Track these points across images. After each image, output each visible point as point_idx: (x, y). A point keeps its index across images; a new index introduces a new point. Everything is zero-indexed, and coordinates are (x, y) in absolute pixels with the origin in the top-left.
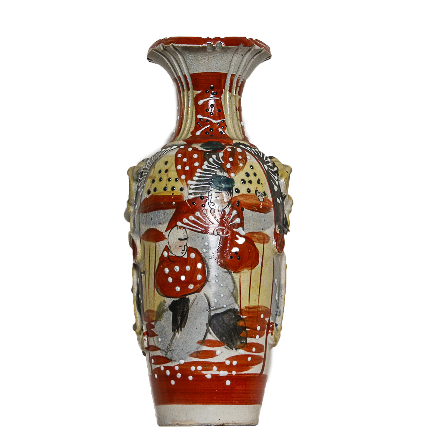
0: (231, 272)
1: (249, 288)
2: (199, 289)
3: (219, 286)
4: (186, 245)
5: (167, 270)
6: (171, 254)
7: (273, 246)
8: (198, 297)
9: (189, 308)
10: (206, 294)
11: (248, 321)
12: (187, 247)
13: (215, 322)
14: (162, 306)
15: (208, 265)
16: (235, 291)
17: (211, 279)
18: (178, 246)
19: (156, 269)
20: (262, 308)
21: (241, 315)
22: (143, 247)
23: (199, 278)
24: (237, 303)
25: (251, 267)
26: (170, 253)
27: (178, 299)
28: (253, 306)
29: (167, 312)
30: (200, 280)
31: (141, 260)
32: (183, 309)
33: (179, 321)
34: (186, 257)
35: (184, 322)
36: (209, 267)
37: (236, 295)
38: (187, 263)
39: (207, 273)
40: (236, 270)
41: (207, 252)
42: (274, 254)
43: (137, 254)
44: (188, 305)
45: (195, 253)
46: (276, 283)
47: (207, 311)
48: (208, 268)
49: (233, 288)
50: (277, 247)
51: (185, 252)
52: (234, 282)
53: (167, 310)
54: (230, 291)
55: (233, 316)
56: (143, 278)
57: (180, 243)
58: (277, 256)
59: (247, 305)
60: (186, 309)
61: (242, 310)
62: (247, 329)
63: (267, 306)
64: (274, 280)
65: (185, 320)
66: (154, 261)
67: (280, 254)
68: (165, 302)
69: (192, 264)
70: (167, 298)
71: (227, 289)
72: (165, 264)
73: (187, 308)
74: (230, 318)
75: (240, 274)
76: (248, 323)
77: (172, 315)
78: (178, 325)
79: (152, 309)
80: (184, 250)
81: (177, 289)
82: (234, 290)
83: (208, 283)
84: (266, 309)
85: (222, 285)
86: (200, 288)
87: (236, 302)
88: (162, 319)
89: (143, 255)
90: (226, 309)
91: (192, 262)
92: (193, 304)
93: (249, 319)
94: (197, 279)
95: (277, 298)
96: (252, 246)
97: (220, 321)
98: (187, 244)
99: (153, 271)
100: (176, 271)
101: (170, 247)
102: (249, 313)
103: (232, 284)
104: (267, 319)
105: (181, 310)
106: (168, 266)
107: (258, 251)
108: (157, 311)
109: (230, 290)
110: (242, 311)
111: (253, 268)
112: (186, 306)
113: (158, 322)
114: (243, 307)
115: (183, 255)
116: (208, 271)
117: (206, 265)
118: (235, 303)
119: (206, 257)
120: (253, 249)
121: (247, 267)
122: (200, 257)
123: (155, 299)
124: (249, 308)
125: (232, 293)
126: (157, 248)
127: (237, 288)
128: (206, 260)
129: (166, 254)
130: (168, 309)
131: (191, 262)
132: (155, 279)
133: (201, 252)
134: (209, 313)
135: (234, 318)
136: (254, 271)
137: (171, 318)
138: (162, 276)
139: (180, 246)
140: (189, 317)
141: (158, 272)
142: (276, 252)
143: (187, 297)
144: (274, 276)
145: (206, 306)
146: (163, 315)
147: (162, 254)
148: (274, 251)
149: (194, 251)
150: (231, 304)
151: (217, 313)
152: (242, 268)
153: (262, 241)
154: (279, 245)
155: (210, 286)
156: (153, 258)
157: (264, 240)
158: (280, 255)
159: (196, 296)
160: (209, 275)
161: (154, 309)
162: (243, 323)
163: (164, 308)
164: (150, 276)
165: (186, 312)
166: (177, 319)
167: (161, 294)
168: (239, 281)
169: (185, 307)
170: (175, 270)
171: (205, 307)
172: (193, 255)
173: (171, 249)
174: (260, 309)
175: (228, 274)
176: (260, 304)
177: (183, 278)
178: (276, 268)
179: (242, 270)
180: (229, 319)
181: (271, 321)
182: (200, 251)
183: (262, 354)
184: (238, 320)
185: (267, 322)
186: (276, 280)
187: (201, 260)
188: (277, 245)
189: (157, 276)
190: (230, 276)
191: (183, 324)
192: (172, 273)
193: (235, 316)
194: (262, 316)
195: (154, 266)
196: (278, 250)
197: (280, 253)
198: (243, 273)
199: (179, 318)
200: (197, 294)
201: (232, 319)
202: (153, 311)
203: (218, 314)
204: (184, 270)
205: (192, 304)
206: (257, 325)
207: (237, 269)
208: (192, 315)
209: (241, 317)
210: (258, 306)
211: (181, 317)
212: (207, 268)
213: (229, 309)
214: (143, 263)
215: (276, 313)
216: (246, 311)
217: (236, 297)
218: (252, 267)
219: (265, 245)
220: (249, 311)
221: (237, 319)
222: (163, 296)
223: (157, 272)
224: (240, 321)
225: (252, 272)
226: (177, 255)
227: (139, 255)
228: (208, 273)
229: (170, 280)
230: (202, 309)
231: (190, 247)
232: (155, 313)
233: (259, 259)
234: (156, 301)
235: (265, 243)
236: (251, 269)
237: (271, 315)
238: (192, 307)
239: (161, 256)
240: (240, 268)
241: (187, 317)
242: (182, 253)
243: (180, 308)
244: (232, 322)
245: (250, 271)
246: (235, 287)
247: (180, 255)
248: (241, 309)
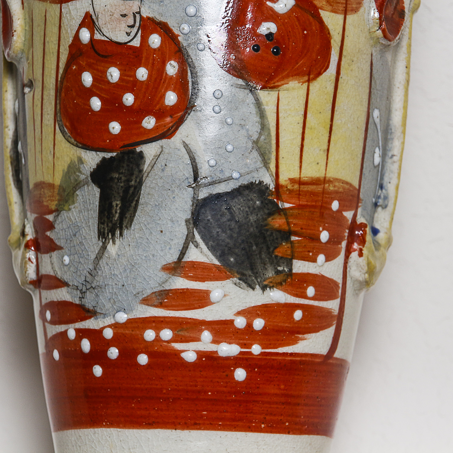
0: (255, 88)
1: (301, 130)
2: (169, 130)
3: (223, 123)
4: (139, 13)
5: (87, 79)
6: (98, 35)
7: (371, 22)
8: (166, 151)
9: (144, 179)
10: (187, 142)
11: (296, 217)
12: (141, 18)
13: (210, 217)
14: (75, 173)
15: (194, 68)
16: (263, 137)
17: (202, 104)
18: (117, 15)
19: (60, 76)
20: (337, 184)
21: (277, 200)
22: (29, 16)
23: (170, 101)
24: (268, 168)
25: (309, 75)
26: (96, 31)
27: (115, 154)
28: (312, 178)
29: (86, 186)
30: (173, 106)
31: (23, 51)
32: (129, 181)
33: (116, 212)
34: (138, 45)
35: (128, 215)
36: (196, 73)
37: (265, 148)
38: (141, 60)
39: (190, 88)
40: (268, 82)
41: (194, 32)
42: (372, 42)
43: (13, 36)
44: (141, 171)
45: (160, 36)
46: (377, 121)
47: (189, 186)
48: (194, 75)
49: (257, 128)
50: (381, 25)
51: (135, 30)
52: (262, 114)
53: (87, 183)
54: (249, 137)
55: (258, 202)
56: (28, 98)
57: (123, 7)
58: (381, 50)
59: (295, 175)
60: (136, 181)
61: (282, 186)
62: (293, 238)
63: (348, 180)
64: (370, 111)
65: (132, 209)
66: (56, 54)
67: (389, 43)
68: (81, 161)
69: (153, 64)
70: (88, 151)
71: (243, 132)
72: (83, 63)
73: (136, 178)
74: (249, 207)
75: (278, 94)
76: (295, 221)
77: (98, 195)
78: (114, 222)
79: (48, 179)
80: (132, 26)
81: (113, 128)
82: (260, 134)
83: (192, 113)
84: (345, 185)
85: (229, 121)
86: (172, 127)
87: (266, 164)
88: (72, 207)
89: (28, 37)
90: (240, 184)
91: (154, 59)
92: (152, 167)
93: (300, 212)
94: (164, 102)
95: (377, 160)
96: (311, 19)
97: (222, 215)
98: (142, 9)
99: (53, 81)
100: (111, 81)
101: (97, 19)
102: (299, 195)
103: (258, 119)
104: (348, 215)
105: (122, 185)
106: (90, 68)
107: (329, 33)
108: (60, 186)
109: (250, 133)
110: (280, 190)
111: (315, 78)
112: (136, 172)
113: (64, 214)
114: (283, 179)
115: (130, 38)
116: (193, 83)
117: (190, 65)
118: (263, 171)
119: (189, 45)
120: (315, 27)
121: (297, 74)
122: (173, 45)
123: (57, 154)
124: (300, 182)
125: (256, 142)
126: (63, 19)
127: (269, 129)
128: (190, 52)
129: (85, 35)
130: (89, 179)
131: (151, 57)
132: (58, 102)
133: (176, 32)
134: (194, 193)
135: (259, 208)
136: (315, 86)
137: (97, 203)
138: (74, 94)
139: (124, 16)
140: (141, 201)
141: (65, 83)
142: (378, 38)
143: (138, 149)
144: (373, 100)
145: (187, 175)
146: (77, 195)
147: (77, 37)
148: (374, 35)
149: (159, 29)
150: (251, 172)
151: (214, 193)
152: (283, 78)
153: (341, 8)
154: (387, 18)
155: (198, 124)
156: (52, 47)
157: (346, 4)
158: (389, 45)
159: (162, 147)
160: (196, 94)
161: (53, 181)
162: (284, 220)
163: (78, 176)
164: (45, 93)
165: (135, 188)
166: (111, 206)
167: (73, 140)
168: (276, 111)
169: (132, 174)
170: (109, 78)
171: (184, 178)
172: (155, 40)
173: (100, 23)
174: (329, 185)
175: (247, 91)
176: (331, 174)
177: (129, 99)
178: (378, 82)
179: (282, 82)
180: (247, 209)
181: (360, 220)
182: (173, 29)
183: (333, 305)
184: (270, 214)
185: (348, 220)
186: (376, 113)
187: (176, 53)
188: (380, 18)
189: (63, 94)
190: (250, 99)
191: (127, 220)
192: (100, 85)
193: (262, 202)
194: (335, 205)
195: (54, 67)
196: (384, 31)
197: (390, 41)
198: (287, 90)
199: (117, 203)
200: (164, 142)
201: (254, 209)
202: (51, 186)
203: (219, 196)
204: (132, 79)
205: (150, 168)
206: (321, 229)
207: (271, 78)
208: (150, 197)
209: (278, 205)
210: (325, 177)
211: (123, 200)
212: (192, 74)
213: (246, 183)
214: (28, 59)
215: (374, 200)
216: (291, 191)
217: (267, 152)
218: (311, 76)
219: (347, 16)
220: (299, 191)
221: (266, 211)
222: (77, 146)
223: (62, 82)
224: (276, 216)
225: (311, 88)
226: (114, 39)
227: (19, 36)
228: (194, 88)
229: (96, 103)
230: (177, 182)
231: (148, 18)
232: (56, 191)
233: (332, 55)
234: (58, 158)
235: (348, 13)
236: (309, 81)
237: (360, 204)
238: (150, 175)
239: (73, 41)
240: (277, 79)
241: (138, 201)
242: (128, 34)
243: (119, 179)
244: (253, 218)
245: (306, 85)
246: (264, 126)
247: (121, 37)
248: (278, 186)
